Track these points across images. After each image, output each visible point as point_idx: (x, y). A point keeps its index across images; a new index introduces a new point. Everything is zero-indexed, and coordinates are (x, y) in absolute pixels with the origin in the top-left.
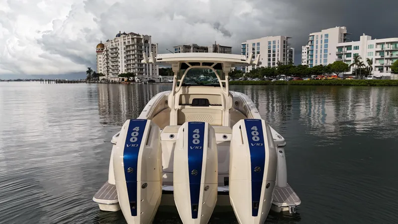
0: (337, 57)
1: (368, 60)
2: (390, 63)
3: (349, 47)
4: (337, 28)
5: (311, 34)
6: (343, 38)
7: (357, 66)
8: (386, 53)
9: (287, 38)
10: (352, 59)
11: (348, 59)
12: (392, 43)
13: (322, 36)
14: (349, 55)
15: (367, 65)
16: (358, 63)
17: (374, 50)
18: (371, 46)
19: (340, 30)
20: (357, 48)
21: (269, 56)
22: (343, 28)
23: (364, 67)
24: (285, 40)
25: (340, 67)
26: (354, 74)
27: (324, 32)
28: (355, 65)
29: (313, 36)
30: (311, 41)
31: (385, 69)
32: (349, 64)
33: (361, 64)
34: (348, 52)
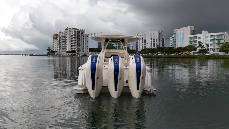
0: (189, 43)
1: (207, 44)
2: (218, 47)
3: (196, 37)
4: (189, 27)
5: (174, 30)
6: (192, 32)
7: (200, 48)
8: (216, 41)
9: (161, 32)
10: (197, 44)
11: (195, 44)
12: (219, 35)
14: (195, 42)
15: (206, 47)
16: (201, 46)
17: (210, 39)
18: (207, 37)
20: (200, 38)
21: (151, 42)
22: (192, 27)
23: (204, 48)
25: (191, 48)
26: (199, 52)
27: (182, 29)
28: (199, 47)
29: (176, 31)
30: (175, 34)
31: (216, 50)
32: (196, 46)
33: (203, 47)
34: (195, 40)
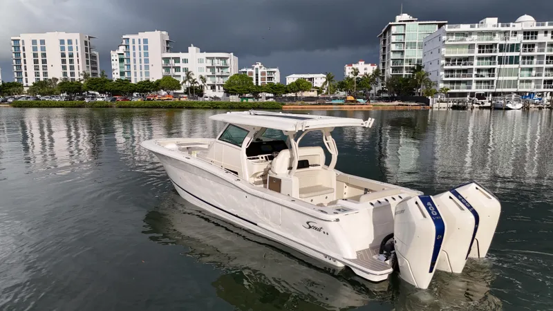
0: (164, 70)
1: (201, 77)
2: (221, 81)
3: (177, 60)
4: (157, 33)
5: (124, 37)
6: (165, 46)
7: (190, 84)
8: (216, 70)
9: (89, 37)
10: (183, 74)
11: (177, 74)
12: (221, 58)
13: (139, 40)
14: (177, 69)
15: (200, 83)
16: (191, 80)
17: (204, 65)
18: (201, 61)
19: (162, 35)
20: (185, 61)
21: (64, 61)
22: (164, 33)
23: (198, 85)
24: (87, 39)
25: (169, 84)
26: (185, 93)
27: (142, 35)
28: (187, 82)
29: (128, 39)
30: (126, 46)
31: (217, 87)
32: (181, 80)
33: (194, 82)
34: (177, 65)
